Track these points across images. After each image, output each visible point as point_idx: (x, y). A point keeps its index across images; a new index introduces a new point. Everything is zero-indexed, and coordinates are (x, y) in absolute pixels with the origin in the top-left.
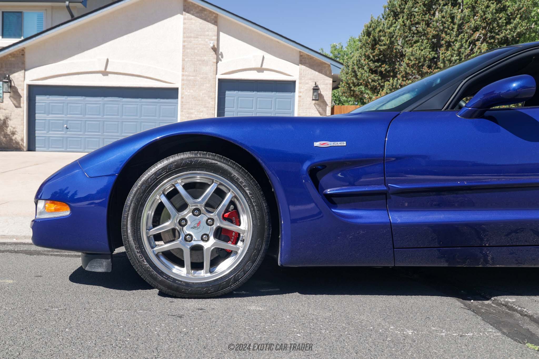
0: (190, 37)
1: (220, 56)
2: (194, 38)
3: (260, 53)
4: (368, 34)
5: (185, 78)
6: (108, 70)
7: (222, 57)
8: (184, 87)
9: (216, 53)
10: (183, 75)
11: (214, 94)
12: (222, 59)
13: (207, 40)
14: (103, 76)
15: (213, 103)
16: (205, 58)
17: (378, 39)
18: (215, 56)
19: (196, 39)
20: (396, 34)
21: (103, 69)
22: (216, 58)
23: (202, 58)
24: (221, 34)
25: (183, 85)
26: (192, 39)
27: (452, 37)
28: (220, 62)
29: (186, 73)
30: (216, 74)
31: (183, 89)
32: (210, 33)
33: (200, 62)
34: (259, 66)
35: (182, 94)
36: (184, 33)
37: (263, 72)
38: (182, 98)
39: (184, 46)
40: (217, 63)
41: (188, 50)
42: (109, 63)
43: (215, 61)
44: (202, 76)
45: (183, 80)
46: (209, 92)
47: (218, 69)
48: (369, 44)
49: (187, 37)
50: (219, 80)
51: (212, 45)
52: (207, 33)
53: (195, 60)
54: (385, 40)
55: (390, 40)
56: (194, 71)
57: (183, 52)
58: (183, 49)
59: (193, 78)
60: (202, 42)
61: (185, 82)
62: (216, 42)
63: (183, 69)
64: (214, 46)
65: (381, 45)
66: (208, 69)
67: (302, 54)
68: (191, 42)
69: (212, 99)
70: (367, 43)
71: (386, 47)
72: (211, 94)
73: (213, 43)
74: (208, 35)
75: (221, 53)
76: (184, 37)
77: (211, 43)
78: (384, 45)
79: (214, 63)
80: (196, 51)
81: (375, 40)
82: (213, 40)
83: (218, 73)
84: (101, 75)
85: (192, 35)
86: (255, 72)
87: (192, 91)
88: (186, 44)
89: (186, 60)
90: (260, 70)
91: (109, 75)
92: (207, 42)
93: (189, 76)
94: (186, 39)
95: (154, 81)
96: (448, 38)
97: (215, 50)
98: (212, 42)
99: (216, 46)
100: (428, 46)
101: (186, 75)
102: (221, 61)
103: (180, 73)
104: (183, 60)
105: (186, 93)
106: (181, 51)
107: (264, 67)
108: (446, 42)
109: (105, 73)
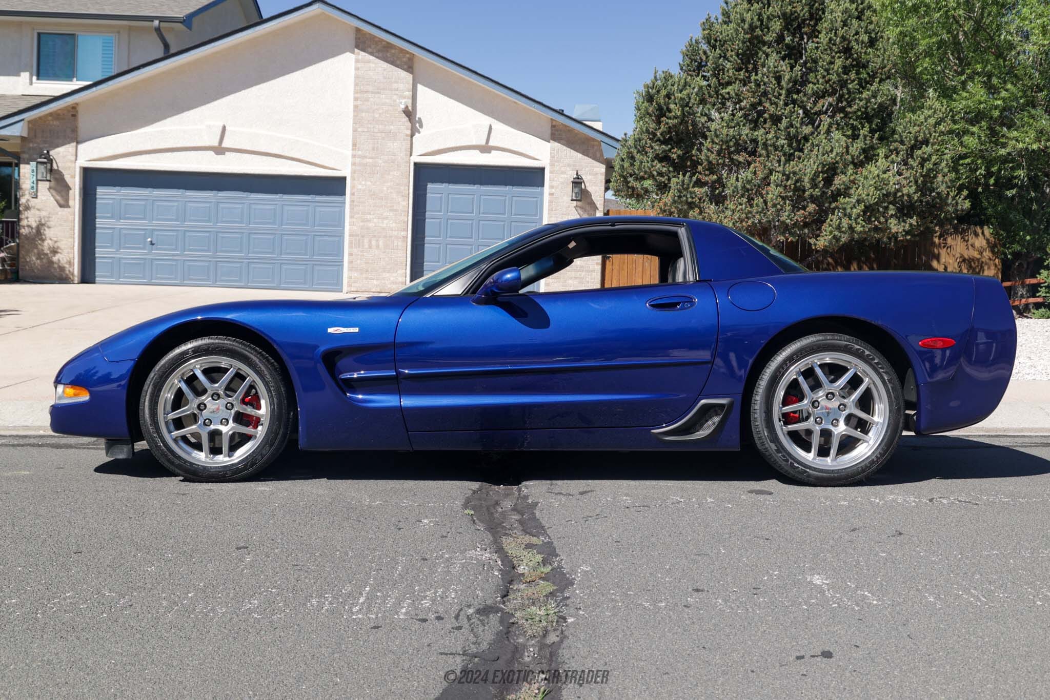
0: (367, 92)
1: (417, 125)
2: (372, 93)
3: (486, 120)
4: (650, 98)
5: (357, 160)
6: (224, 145)
7: (421, 126)
8: (356, 176)
9: (410, 120)
10: (354, 156)
11: (407, 188)
12: (421, 130)
13: (395, 97)
14: (215, 156)
15: (405, 203)
16: (392, 127)
17: (665, 108)
18: (409, 124)
19: (377, 96)
20: (692, 101)
21: (215, 143)
22: (410, 127)
23: (387, 127)
24: (420, 87)
25: (353, 172)
26: (370, 95)
27: (779, 109)
28: (417, 134)
29: (360, 153)
30: (411, 155)
31: (353, 179)
32: (401, 86)
33: (383, 134)
34: (483, 143)
35: (353, 187)
36: (356, 85)
37: (490, 153)
38: (353, 194)
39: (356, 107)
40: (412, 136)
41: (363, 114)
42: (227, 133)
43: (409, 132)
44: (386, 158)
45: (353, 164)
46: (398, 184)
47: (414, 145)
48: (651, 116)
49: (362, 92)
50: (416, 164)
51: (403, 106)
52: (395, 86)
53: (376, 130)
54: (676, 109)
55: (683, 110)
56: (373, 149)
57: (355, 116)
58: (354, 111)
59: (371, 161)
60: (387, 101)
61: (358, 168)
62: (410, 101)
63: (354, 145)
64: (407, 107)
65: (669, 118)
66: (397, 146)
67: (554, 123)
68: (367, 100)
69: (403, 196)
70: (648, 114)
71: (676, 121)
72: (402, 188)
73: (405, 102)
74: (397, 90)
75: (420, 119)
76: (356, 92)
77: (401, 103)
78: (675, 117)
79: (407, 135)
80: (377, 116)
81: (660, 108)
82: (405, 98)
83: (413, 154)
84: (212, 153)
85: (370, 88)
86: (477, 152)
87: (369, 183)
88: (359, 103)
89: (359, 130)
90: (486, 149)
91: (227, 153)
92: (395, 101)
93: (365, 157)
94: (359, 95)
95: (305, 165)
96: (772, 109)
97: (410, 113)
98: (403, 101)
99: (410, 108)
100: (741, 121)
101: (360, 157)
102: (419, 132)
103: (349, 152)
104: (355, 131)
105: (360, 187)
106: (351, 115)
107: (491, 143)
108: (771, 116)
109: (219, 150)
